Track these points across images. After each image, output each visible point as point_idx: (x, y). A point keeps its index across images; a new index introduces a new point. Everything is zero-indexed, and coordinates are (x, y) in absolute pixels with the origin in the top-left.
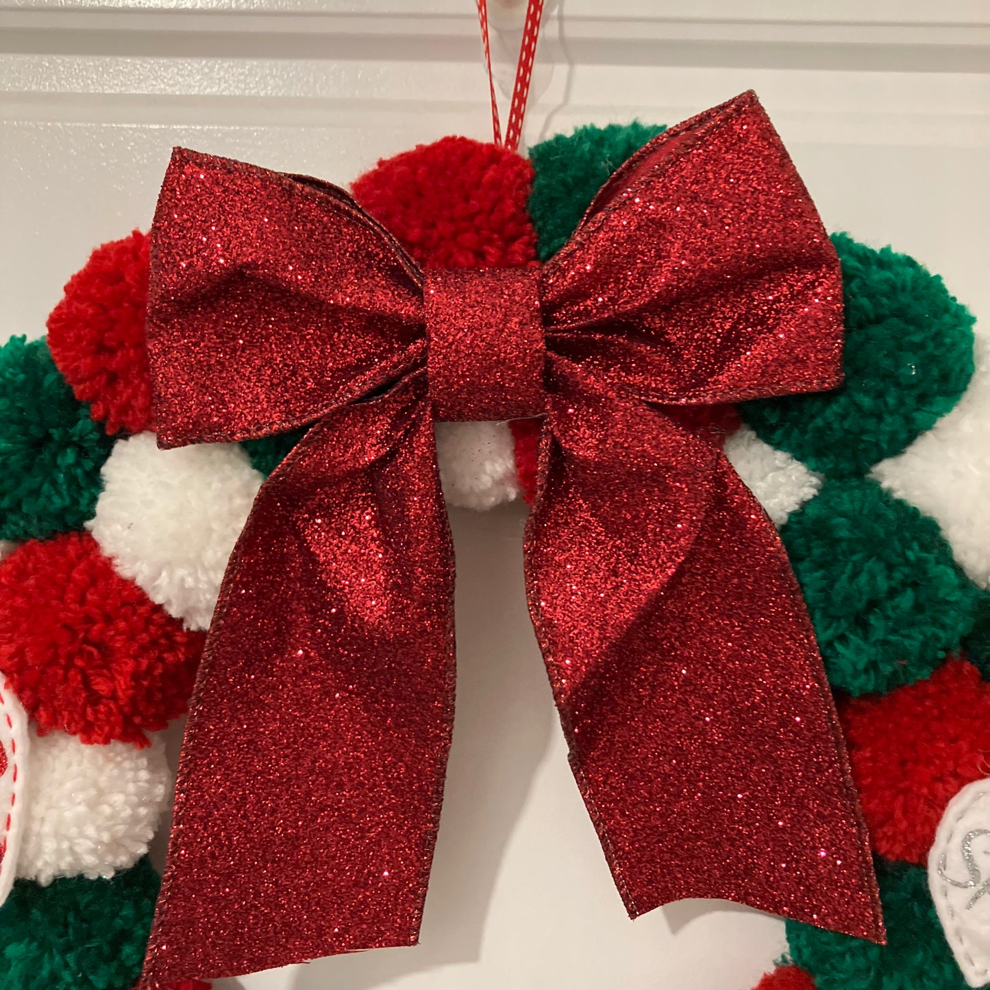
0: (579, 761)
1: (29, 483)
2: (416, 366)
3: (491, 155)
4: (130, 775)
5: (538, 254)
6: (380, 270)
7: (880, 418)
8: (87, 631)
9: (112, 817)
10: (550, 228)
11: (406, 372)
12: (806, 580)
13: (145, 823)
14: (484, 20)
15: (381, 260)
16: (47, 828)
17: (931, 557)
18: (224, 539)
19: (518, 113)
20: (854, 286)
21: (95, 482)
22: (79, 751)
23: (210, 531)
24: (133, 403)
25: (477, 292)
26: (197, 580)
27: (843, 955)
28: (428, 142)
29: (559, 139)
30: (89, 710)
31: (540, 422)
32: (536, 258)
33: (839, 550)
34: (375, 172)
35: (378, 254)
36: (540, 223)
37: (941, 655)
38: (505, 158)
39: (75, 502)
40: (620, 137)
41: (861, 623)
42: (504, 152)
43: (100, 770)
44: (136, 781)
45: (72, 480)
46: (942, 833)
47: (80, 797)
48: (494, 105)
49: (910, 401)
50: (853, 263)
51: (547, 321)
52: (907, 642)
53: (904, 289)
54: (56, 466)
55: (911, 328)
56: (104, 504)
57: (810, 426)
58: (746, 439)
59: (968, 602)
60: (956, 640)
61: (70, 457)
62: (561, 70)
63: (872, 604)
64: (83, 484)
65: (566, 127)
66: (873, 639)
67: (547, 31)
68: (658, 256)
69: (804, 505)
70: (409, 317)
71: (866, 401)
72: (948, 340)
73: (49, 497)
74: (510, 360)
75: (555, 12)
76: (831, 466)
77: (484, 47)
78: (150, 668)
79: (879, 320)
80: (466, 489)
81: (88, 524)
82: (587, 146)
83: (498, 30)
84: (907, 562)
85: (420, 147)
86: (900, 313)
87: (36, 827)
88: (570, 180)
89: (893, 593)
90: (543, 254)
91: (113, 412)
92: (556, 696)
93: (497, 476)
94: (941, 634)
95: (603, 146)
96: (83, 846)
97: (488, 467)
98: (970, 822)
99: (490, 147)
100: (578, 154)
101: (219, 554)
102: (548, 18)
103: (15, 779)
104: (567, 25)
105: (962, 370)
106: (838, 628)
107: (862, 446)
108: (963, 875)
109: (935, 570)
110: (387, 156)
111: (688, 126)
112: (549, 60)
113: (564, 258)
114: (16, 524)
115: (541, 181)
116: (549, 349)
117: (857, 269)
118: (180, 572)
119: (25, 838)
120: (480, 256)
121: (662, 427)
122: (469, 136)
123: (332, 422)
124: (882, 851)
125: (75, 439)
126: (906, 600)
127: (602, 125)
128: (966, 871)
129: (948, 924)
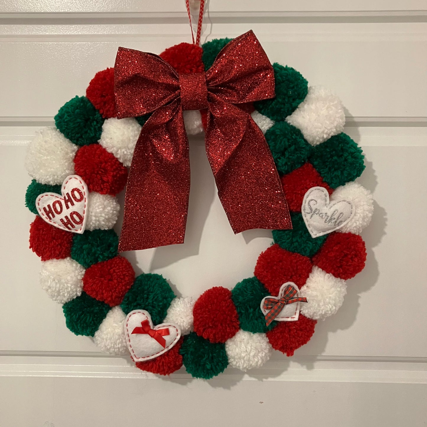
0: (220, 195)
1: (85, 130)
2: (178, 96)
3: (193, 46)
4: (111, 203)
5: (205, 69)
6: (168, 74)
7: (284, 104)
8: (101, 166)
9: (108, 212)
10: (207, 63)
11: (175, 98)
12: (270, 145)
13: (115, 215)
14: (189, 14)
15: (168, 72)
16: (93, 214)
17: (298, 137)
18: (133, 141)
19: (198, 37)
20: (278, 74)
21: (100, 130)
22: (99, 196)
23: (130, 140)
24: (110, 109)
25: (191, 78)
26: (127, 152)
27: (284, 236)
28: (177, 44)
29: (209, 42)
30: (102, 185)
31: (207, 109)
32: (205, 71)
33: (277, 137)
34: (165, 52)
35: (167, 71)
36: (205, 63)
37: (303, 161)
38: (196, 47)
39: (95, 135)
40: (223, 41)
41: (283, 154)
42: (195, 46)
43: (105, 201)
44: (113, 204)
45: (95, 129)
46: (304, 201)
47: (100, 207)
48: (193, 35)
49: (291, 100)
50: (278, 69)
51: (208, 85)
52: (294, 157)
53: (290, 75)
54: (91, 126)
55: (291, 84)
56: (103, 135)
57: (269, 108)
58: (256, 113)
59: (308, 148)
60: (306, 157)
61: (95, 123)
62: (209, 25)
63: (286, 149)
64: (97, 131)
65: (210, 39)
66: (286, 157)
67: (205, 15)
68: (232, 68)
69: (270, 128)
70: (175, 85)
71: (280, 100)
72: (299, 86)
73: (89, 134)
74: (199, 94)
75: (207, 11)
76: (275, 118)
77: (189, 20)
78: (116, 175)
79: (283, 82)
80: (190, 129)
81: (99, 141)
82: (215, 44)
83: (192, 15)
84: (293, 139)
85: (175, 46)
86: (288, 80)
87: (90, 214)
88: (212, 52)
89: (290, 146)
90: (206, 70)
91: (105, 111)
92: (214, 174)
93: (198, 125)
94: (302, 156)
95: (219, 44)
96: (102, 219)
97: (195, 123)
98: (309, 198)
99: (193, 45)
100: (213, 46)
101: (132, 145)
102: (205, 12)
103: (85, 201)
104: (210, 13)
105: (304, 93)
106: (278, 156)
107: (282, 112)
108: (309, 211)
109: (299, 140)
110: (168, 48)
111: (238, 38)
112: (206, 23)
113: (211, 70)
114: (81, 141)
115: (205, 52)
116: (208, 91)
117: (279, 71)
118: (123, 150)
119: (88, 217)
120: (191, 70)
121: (235, 108)
122: (187, 42)
123: (158, 111)
124: (292, 209)
125: (95, 119)
126: (293, 148)
127: (219, 39)
128: (309, 210)
129: (307, 224)
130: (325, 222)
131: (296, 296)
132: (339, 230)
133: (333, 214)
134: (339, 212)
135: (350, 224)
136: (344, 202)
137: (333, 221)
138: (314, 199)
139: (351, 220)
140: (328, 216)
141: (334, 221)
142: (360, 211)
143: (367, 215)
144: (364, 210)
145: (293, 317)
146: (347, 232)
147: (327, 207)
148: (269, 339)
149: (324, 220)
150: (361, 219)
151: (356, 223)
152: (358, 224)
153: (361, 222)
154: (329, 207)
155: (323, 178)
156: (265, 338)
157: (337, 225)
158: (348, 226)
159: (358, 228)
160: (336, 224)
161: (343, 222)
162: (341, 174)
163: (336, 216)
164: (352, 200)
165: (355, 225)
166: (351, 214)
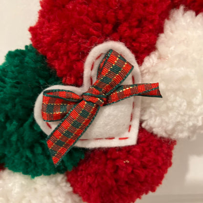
131: (128, 81)
145: (124, 136)
148: (72, 186)
156: (64, 184)
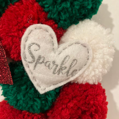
46: (22, 47)
98: (29, 41)
128: (31, 58)
129: (30, 76)
130: (54, 73)
132: (74, 80)
133: (63, 61)
134: (71, 58)
135: (86, 73)
136: (77, 45)
137: (64, 71)
138: (35, 42)
139: (88, 68)
140: (57, 66)
141: (66, 70)
142: (98, 55)
143: (108, 60)
144: (104, 54)
146: (84, 83)
147: (55, 53)
149: (52, 70)
150: (101, 66)
151: (95, 71)
152: (97, 72)
153: (101, 70)
154: (57, 53)
155: (47, 13)
157: (71, 76)
158: (85, 76)
159: (98, 76)
160: (69, 74)
161: (78, 71)
162: (70, 6)
163: (67, 65)
164: (89, 42)
165: (93, 73)
166: (88, 59)
